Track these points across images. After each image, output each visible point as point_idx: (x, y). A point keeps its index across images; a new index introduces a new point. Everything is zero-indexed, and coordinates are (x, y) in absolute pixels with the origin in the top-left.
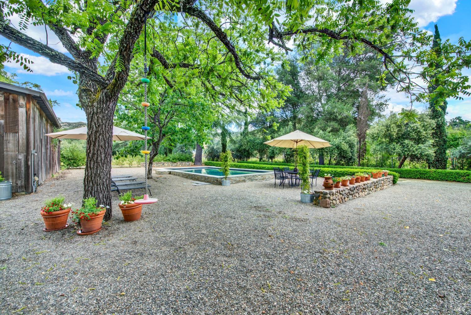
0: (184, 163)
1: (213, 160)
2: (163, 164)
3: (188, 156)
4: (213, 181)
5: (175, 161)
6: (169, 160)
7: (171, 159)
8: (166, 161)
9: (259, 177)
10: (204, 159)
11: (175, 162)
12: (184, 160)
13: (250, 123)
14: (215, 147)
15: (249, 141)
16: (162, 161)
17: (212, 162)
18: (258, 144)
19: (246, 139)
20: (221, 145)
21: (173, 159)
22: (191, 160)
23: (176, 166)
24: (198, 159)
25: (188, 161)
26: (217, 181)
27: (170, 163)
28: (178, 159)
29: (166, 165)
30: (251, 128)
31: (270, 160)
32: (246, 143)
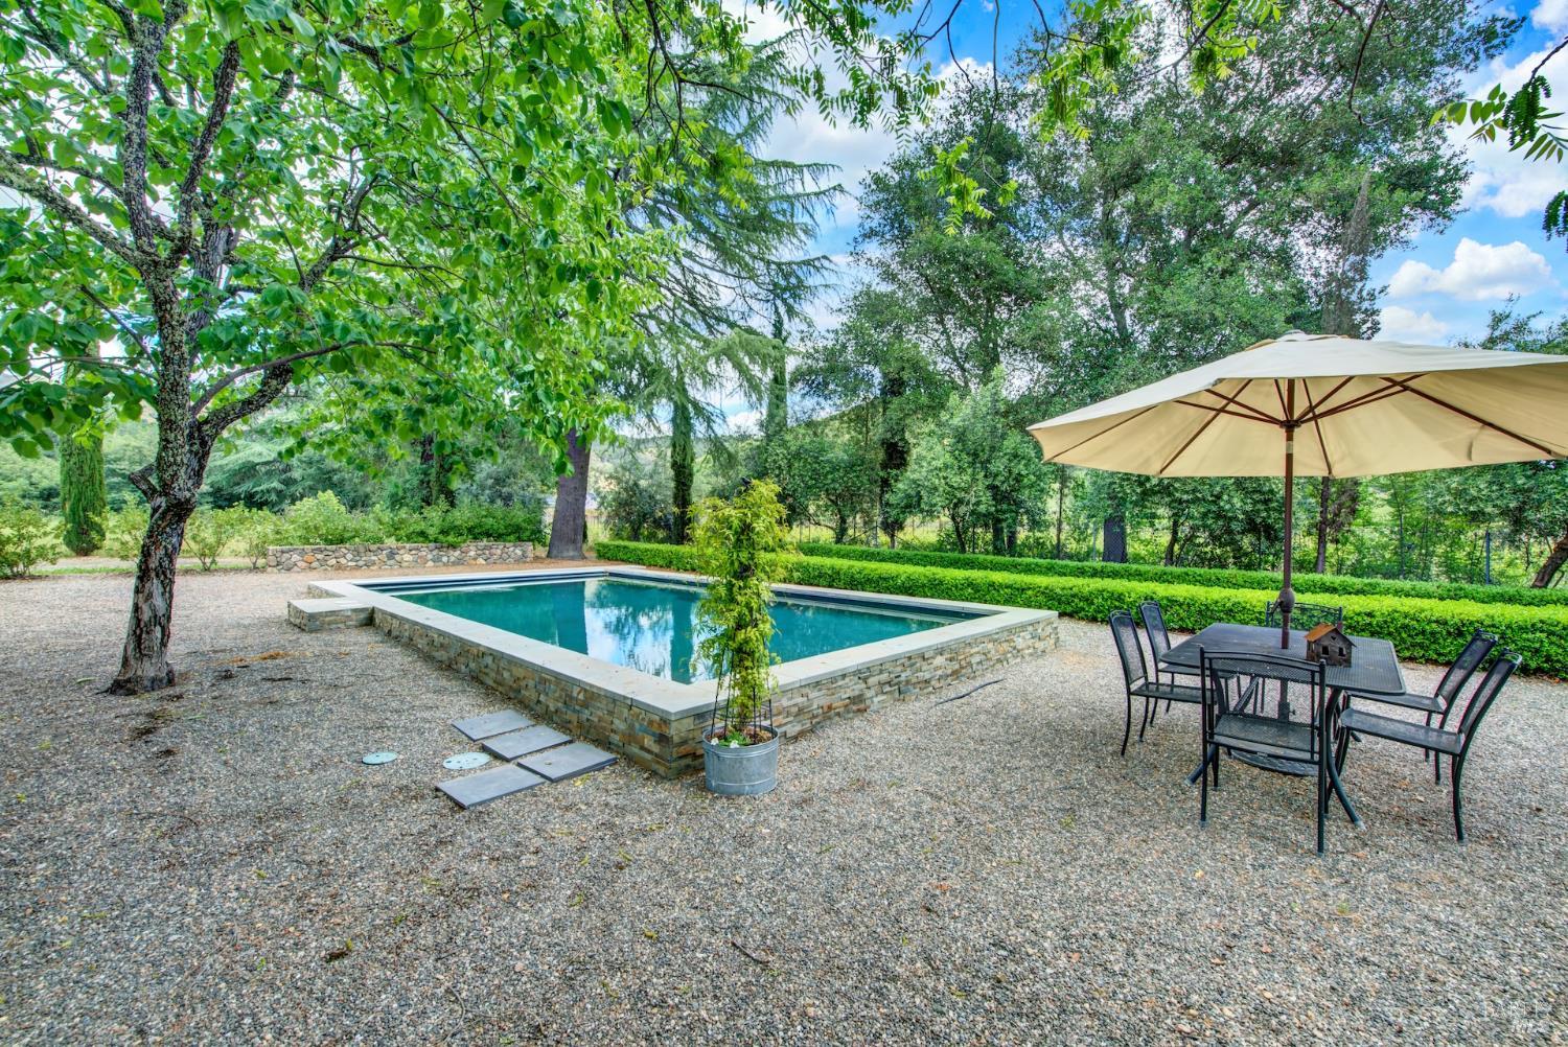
0: (498, 549)
1: (635, 536)
2: (391, 555)
3: (519, 515)
4: (630, 737)
5: (451, 539)
6: (422, 534)
7: (432, 532)
8: (409, 538)
9: (939, 660)
10: (598, 531)
11: (453, 546)
12: (499, 537)
13: (798, 376)
14: (643, 483)
15: (797, 456)
16: (391, 542)
17: (632, 545)
18: (835, 469)
19: (784, 444)
20: (671, 473)
21: (444, 532)
22: (536, 536)
23: (459, 562)
24: (571, 532)
25: (520, 539)
26: (662, 739)
27: (426, 551)
28: (470, 530)
29: (407, 557)
30: (798, 403)
31: (883, 538)
32: (783, 463)
